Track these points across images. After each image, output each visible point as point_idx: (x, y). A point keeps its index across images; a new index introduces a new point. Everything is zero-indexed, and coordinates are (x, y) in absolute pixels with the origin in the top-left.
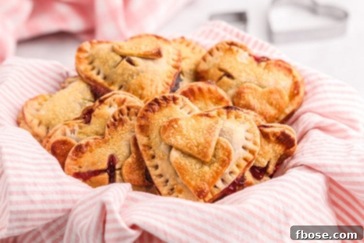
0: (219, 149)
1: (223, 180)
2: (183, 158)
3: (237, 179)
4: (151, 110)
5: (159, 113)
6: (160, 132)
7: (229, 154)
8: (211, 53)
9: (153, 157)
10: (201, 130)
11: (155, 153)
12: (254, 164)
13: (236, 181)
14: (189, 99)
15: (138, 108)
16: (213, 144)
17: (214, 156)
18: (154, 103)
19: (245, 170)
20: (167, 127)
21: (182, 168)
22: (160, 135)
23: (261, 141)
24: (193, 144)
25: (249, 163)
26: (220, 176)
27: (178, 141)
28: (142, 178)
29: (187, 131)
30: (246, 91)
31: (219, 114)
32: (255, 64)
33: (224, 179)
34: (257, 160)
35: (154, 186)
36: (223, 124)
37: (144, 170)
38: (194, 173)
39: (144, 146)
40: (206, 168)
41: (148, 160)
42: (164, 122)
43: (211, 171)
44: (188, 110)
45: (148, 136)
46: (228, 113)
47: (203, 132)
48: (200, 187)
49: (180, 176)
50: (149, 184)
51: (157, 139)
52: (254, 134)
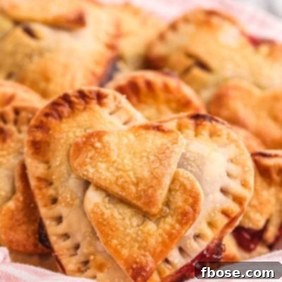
0: (176, 191)
1: (181, 250)
2: (108, 206)
3: (208, 249)
4: (56, 115)
5: (70, 120)
6: (68, 156)
7: (194, 201)
8: (173, 27)
9: (54, 201)
10: (144, 154)
11: (57, 194)
12: (241, 222)
13: (205, 252)
14: (128, 98)
15: (33, 111)
16: (167, 181)
17: (167, 203)
18: (61, 101)
19: (223, 232)
20: (81, 145)
21: (105, 223)
22: (69, 161)
23: (255, 182)
24: (128, 179)
25: (232, 220)
26: (176, 241)
27: (101, 173)
28: (32, 240)
29: (118, 156)
30: (232, 93)
31: (180, 128)
32: (249, 49)
33: (183, 247)
34: (247, 216)
35: (53, 254)
36: (188, 145)
37: (37, 225)
38: (128, 235)
39: (39, 179)
40: (151, 226)
41: (45, 206)
42: (77, 137)
43: (160, 231)
44: (124, 118)
45: (47, 162)
46: (197, 126)
47: (148, 158)
48: (138, 260)
49: (101, 239)
50: (46, 250)
51: (64, 169)
52: (243, 166)
